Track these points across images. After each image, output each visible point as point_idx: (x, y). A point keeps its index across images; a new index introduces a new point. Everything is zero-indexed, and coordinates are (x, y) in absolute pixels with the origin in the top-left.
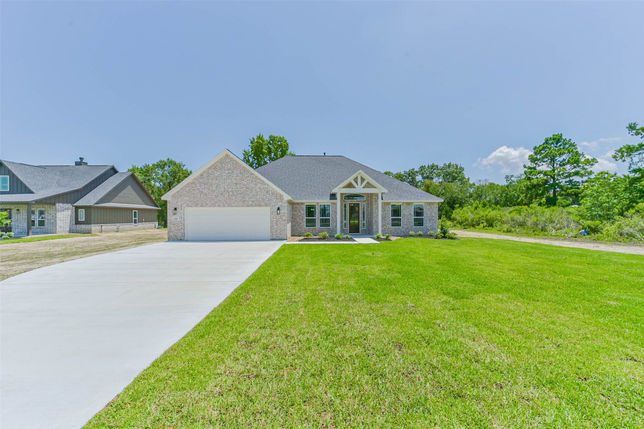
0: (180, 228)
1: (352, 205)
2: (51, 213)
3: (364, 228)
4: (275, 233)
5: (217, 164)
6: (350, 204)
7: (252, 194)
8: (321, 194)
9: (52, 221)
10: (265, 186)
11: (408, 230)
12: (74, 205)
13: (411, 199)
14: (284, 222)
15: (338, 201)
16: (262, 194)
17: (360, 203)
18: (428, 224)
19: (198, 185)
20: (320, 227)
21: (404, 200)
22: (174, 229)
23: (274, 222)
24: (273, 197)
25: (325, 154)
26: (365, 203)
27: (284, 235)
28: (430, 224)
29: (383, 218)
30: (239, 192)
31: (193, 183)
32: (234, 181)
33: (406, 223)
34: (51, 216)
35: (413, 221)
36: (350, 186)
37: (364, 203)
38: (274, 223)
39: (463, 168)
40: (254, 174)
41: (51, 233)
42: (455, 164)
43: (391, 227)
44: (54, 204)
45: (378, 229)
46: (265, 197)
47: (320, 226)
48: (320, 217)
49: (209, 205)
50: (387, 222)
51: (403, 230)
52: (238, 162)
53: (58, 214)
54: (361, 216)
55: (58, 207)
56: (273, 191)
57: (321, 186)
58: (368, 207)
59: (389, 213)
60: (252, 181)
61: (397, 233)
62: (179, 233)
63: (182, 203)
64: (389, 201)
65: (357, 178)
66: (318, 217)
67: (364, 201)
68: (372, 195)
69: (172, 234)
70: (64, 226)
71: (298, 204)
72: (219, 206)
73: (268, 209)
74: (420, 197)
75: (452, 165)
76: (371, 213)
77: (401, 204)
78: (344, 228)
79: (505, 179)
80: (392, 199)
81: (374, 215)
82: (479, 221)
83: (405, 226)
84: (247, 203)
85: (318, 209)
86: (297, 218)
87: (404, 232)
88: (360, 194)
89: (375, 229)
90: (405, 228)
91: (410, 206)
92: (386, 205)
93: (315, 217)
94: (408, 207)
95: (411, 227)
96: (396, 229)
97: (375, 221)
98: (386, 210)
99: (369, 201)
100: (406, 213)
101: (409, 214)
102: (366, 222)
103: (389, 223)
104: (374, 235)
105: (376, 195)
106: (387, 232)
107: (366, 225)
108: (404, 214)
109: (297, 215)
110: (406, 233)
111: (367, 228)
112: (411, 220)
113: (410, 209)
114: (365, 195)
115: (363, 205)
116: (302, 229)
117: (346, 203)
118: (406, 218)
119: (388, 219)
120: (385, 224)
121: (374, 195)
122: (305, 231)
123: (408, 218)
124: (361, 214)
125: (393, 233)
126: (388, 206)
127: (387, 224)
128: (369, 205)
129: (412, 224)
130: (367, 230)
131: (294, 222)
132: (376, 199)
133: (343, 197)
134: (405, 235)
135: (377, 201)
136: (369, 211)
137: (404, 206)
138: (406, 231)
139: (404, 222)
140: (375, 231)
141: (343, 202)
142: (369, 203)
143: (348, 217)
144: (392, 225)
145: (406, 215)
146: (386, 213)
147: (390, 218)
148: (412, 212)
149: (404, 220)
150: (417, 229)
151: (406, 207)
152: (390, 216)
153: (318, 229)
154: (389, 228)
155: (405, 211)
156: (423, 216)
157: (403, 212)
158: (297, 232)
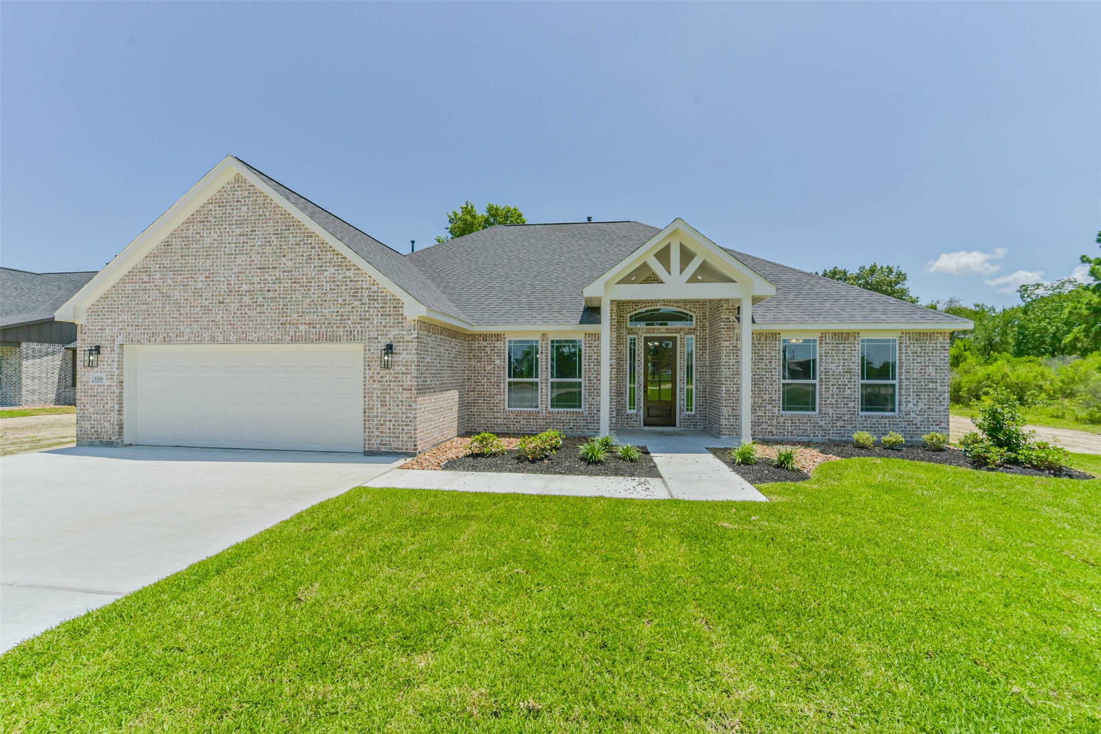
0: (108, 407)
1: (656, 344)
2: (12, 362)
3: (689, 413)
4: (376, 433)
5: (210, 207)
6: (647, 339)
7: (308, 300)
8: (556, 307)
9: (14, 379)
10: (348, 274)
11: (840, 423)
12: (68, 346)
13: (852, 319)
14: (406, 394)
15: (605, 329)
16: (340, 301)
17: (678, 335)
18: (911, 405)
19: (158, 275)
20: (549, 409)
21: (830, 323)
22: (92, 410)
23: (375, 395)
24: (371, 310)
25: (589, 219)
26: (694, 337)
27: (405, 437)
28: (921, 406)
29: (757, 382)
30: (271, 294)
31: (146, 270)
32: (256, 259)
33: (834, 402)
34: (13, 368)
35: (858, 394)
36: (643, 275)
37: (689, 336)
38: (375, 398)
39: (905, 274)
40: (317, 234)
41: (11, 405)
42: (885, 266)
43: (782, 412)
44: (18, 344)
45: (737, 417)
46: (348, 308)
47: (552, 406)
48: (552, 377)
49: (186, 337)
50: (767, 397)
51: (822, 423)
52: (270, 197)
53: (25, 363)
54: (681, 374)
55: (24, 350)
56: (374, 288)
57: (561, 288)
58: (704, 349)
59: (774, 365)
60: (310, 258)
61: (800, 432)
62: (106, 424)
63: (115, 330)
64: (776, 327)
65: (667, 249)
66: (545, 376)
67: (691, 331)
68: (716, 305)
69: (87, 425)
70: (43, 390)
71: (485, 337)
72: (213, 340)
73: (356, 349)
74: (884, 312)
75: (879, 268)
76: (714, 367)
77: (816, 336)
78: (629, 411)
79: (1019, 294)
80: (788, 321)
81: (725, 372)
82: (977, 389)
83: (830, 411)
84: (293, 329)
85: (544, 352)
86: (483, 381)
87: (825, 430)
88: (678, 305)
89: (726, 419)
90: (830, 417)
91: (847, 342)
92: (764, 342)
93: (537, 377)
94: (842, 348)
95: (852, 414)
96: (799, 420)
97: (726, 394)
98: (764, 358)
99: (708, 331)
100: (833, 368)
101: (842, 371)
102: (696, 394)
103: (775, 400)
104: (723, 437)
105: (730, 307)
106: (766, 429)
107: (696, 403)
108: (825, 369)
109: (483, 372)
110: (831, 432)
111: (700, 411)
112: (848, 392)
113: (848, 353)
114: (692, 309)
115: (688, 343)
116: (497, 412)
117: (634, 336)
118: (832, 385)
119: (772, 385)
120: (763, 400)
121: (726, 309)
122: (504, 418)
123: (840, 385)
124: (681, 369)
125: (790, 434)
126: (771, 345)
127: (769, 404)
128: (708, 340)
129: (853, 403)
130: (699, 418)
131: (472, 393)
132: (734, 322)
133: (625, 315)
134: (829, 440)
135: (734, 328)
136: (707, 359)
137: (826, 343)
138: (833, 427)
139: (828, 398)
140: (726, 425)
141: (625, 334)
142: (708, 336)
143: (642, 377)
144: (786, 406)
145: (833, 375)
146: (766, 365)
147: (777, 382)
148: (853, 363)
149: (828, 391)
150: (875, 420)
151: (835, 348)
152: (779, 378)
153: (544, 414)
154: (773, 416)
155: (830, 361)
156: (895, 379)
157: (824, 364)
158: (482, 422)
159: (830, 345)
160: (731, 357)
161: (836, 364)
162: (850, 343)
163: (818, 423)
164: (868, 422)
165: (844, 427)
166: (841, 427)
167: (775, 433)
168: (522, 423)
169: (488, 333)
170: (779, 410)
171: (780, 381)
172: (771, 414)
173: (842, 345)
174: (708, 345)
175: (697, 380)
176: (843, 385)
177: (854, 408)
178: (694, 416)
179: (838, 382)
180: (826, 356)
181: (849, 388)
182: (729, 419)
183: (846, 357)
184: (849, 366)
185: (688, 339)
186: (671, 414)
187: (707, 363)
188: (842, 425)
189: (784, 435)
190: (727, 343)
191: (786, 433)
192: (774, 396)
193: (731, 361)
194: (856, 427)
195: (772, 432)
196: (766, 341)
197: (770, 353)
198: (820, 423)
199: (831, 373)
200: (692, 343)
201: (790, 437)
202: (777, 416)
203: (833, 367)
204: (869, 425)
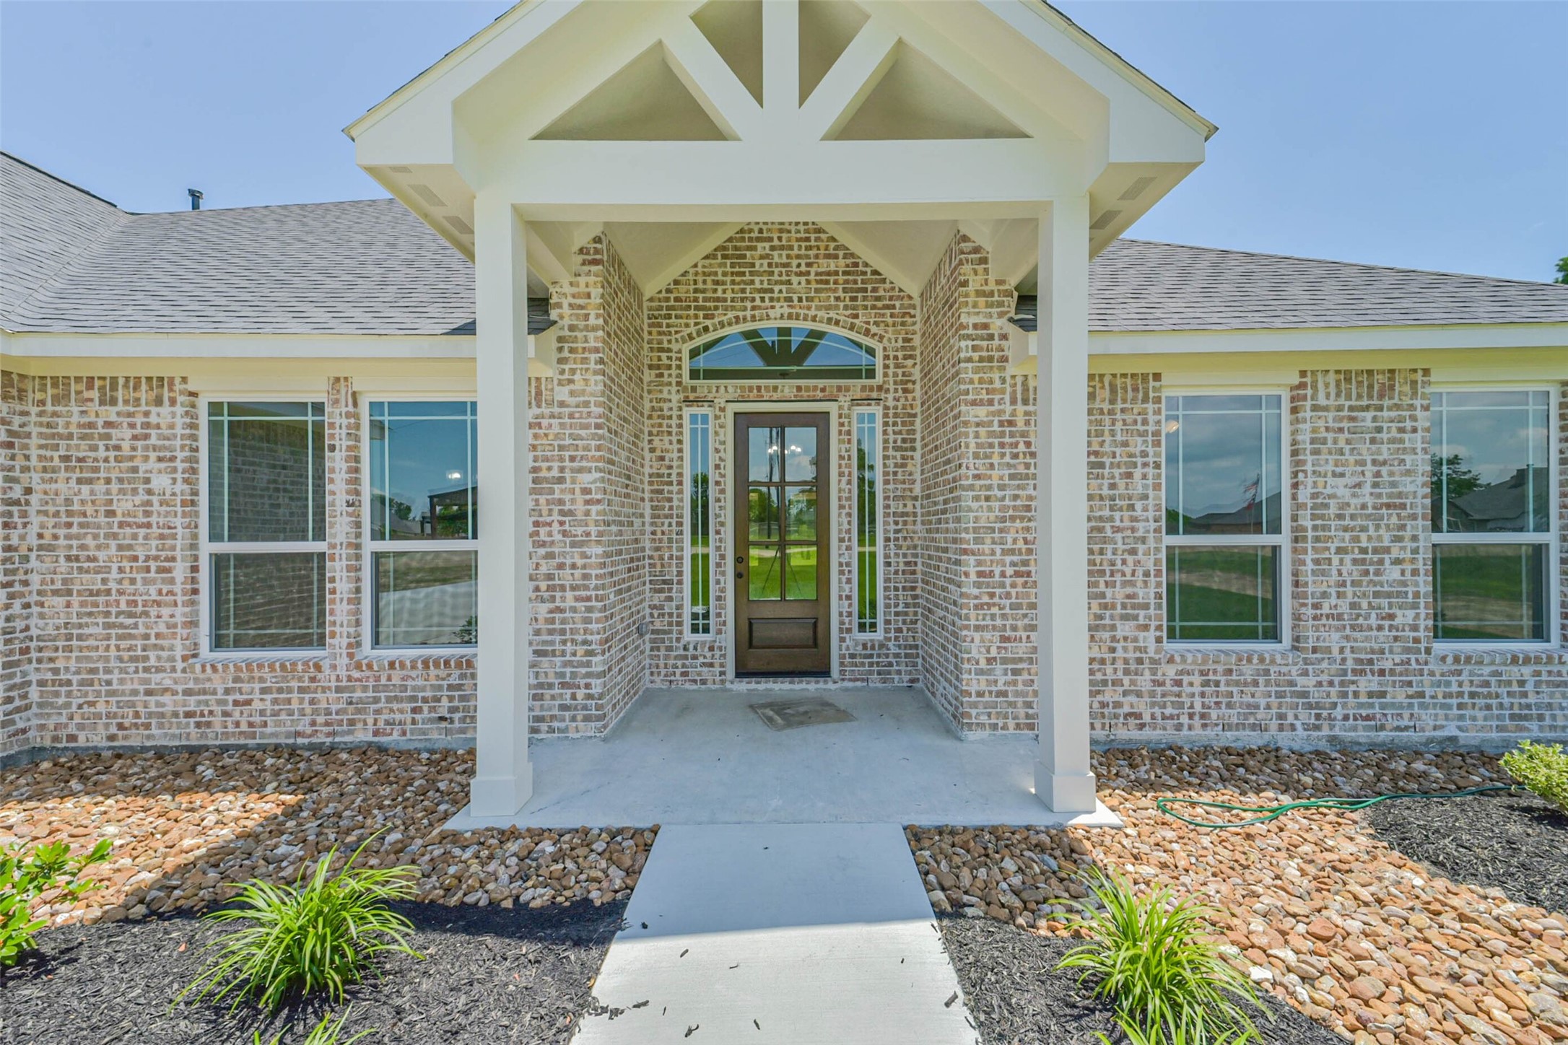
3: (866, 636)
6: (741, 418)
11: (1367, 683)
17: (832, 408)
20: (366, 649)
26: (878, 411)
33: (1344, 607)
35: (1424, 584)
37: (865, 410)
43: (1168, 647)
47: (377, 640)
48: (377, 535)
50: (1116, 594)
51: (1306, 683)
54: (841, 520)
58: (907, 445)
59: (1138, 485)
61: (1233, 716)
64: (1147, 350)
66: (345, 533)
67: (870, 395)
76: (939, 496)
78: (690, 637)
83: (1333, 640)
86: (101, 555)
87: (1318, 706)
88: (832, 314)
89: (981, 672)
90: (1332, 661)
91: (1386, 402)
92: (1106, 406)
93: (320, 534)
94: (1369, 424)
95: (1407, 650)
96: (1229, 672)
97: (978, 585)
98: (1107, 461)
99: (918, 393)
100: (1341, 491)
101: (1370, 501)
102: (887, 580)
103: (1146, 606)
104: (972, 735)
105: (992, 286)
106: (1118, 705)
107: (887, 606)
108: (1315, 496)
109: (102, 519)
110: (1339, 713)
111: (899, 630)
112: (1393, 573)
113: (1392, 441)
114: (874, 329)
115: (861, 430)
116: (158, 670)
117: (705, 410)
118: (1339, 550)
119: (1133, 552)
120: (1105, 607)
121: (979, 293)
122: (188, 692)
123: (1364, 551)
124: (841, 507)
125: (1197, 722)
126: (1130, 418)
127: (1125, 618)
128: (918, 420)
129: (1410, 614)
130: (894, 650)
131: (60, 601)
132: (1004, 337)
133: (675, 347)
134: (1332, 740)
135: (1004, 359)
136: (918, 476)
137: (1315, 408)
138: (1344, 695)
139: (1325, 595)
140: (980, 694)
141: (674, 404)
142: (918, 410)
143: (729, 532)
144: (1178, 624)
145: (1340, 517)
146: (1113, 486)
147: (1151, 543)
148: (1408, 473)
149: (1323, 573)
150: (1487, 670)
151: (1345, 424)
152: (1157, 530)
153: (343, 673)
154: (1140, 661)
155: (1330, 468)
156: (1547, 529)
157: (1310, 480)
158: (101, 708)
159: (1331, 415)
160: (996, 460)
161: (1350, 480)
162: (1397, 407)
163: (1292, 683)
164: (1464, 677)
165: (1383, 694)
166: (1371, 694)
167: (1147, 718)
168: (257, 705)
169: (120, 374)
170: (1159, 640)
171: (1159, 540)
172: (1131, 655)
173: (1369, 415)
174: (918, 436)
175: (887, 540)
176: (1375, 551)
177: (1415, 628)
178: (882, 646)
179: (1356, 539)
180: (1316, 452)
181: (1397, 562)
182: (989, 672)
183: (1385, 455)
184: (1393, 484)
185: (861, 418)
186: (815, 639)
187: (917, 490)
188: (1375, 687)
189: (1179, 727)
190: (982, 412)
191: (1184, 720)
192: (1141, 593)
193: (995, 473)
194: (1421, 695)
195: (1138, 716)
196: (1112, 402)
197: (1125, 444)
198: (1301, 681)
199: (1333, 510)
200: (872, 430)
201: (1198, 731)
202: (1154, 661)
203: (1340, 488)
204: (1466, 689)
